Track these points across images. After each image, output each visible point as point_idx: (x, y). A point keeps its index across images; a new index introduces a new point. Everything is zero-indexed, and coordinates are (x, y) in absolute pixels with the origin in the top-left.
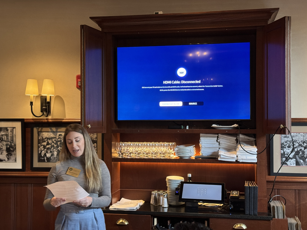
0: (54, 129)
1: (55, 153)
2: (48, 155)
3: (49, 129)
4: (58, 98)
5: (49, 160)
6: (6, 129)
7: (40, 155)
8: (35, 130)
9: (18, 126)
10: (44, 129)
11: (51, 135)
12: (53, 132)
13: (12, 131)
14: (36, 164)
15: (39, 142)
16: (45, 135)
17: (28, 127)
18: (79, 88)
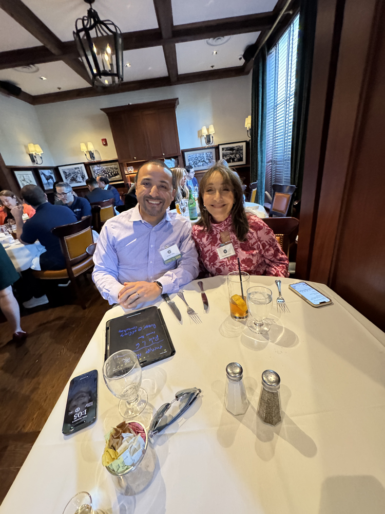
0: (98, 165)
3: (96, 166)
4: (96, 151)
6: (78, 168)
8: (90, 167)
9: (83, 165)
10: (94, 166)
11: (98, 168)
15: (94, 172)
16: (96, 168)
17: (87, 166)
18: (104, 145)
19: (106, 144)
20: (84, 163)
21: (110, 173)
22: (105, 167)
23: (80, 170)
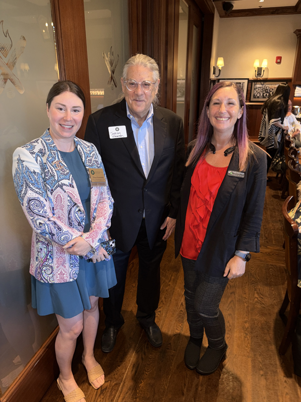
0: (262, 83)
1: (262, 94)
2: (258, 95)
3: (260, 83)
4: (267, 68)
5: (258, 97)
6: (240, 83)
7: (254, 95)
8: (253, 83)
9: (247, 81)
10: (258, 83)
11: (261, 86)
12: (262, 84)
13: (243, 84)
14: (252, 99)
15: (255, 89)
16: (258, 85)
17: (251, 82)
18: (277, 63)
19: (279, 63)
20: (248, 79)
21: (271, 93)
22: (269, 85)
23: (241, 85)
